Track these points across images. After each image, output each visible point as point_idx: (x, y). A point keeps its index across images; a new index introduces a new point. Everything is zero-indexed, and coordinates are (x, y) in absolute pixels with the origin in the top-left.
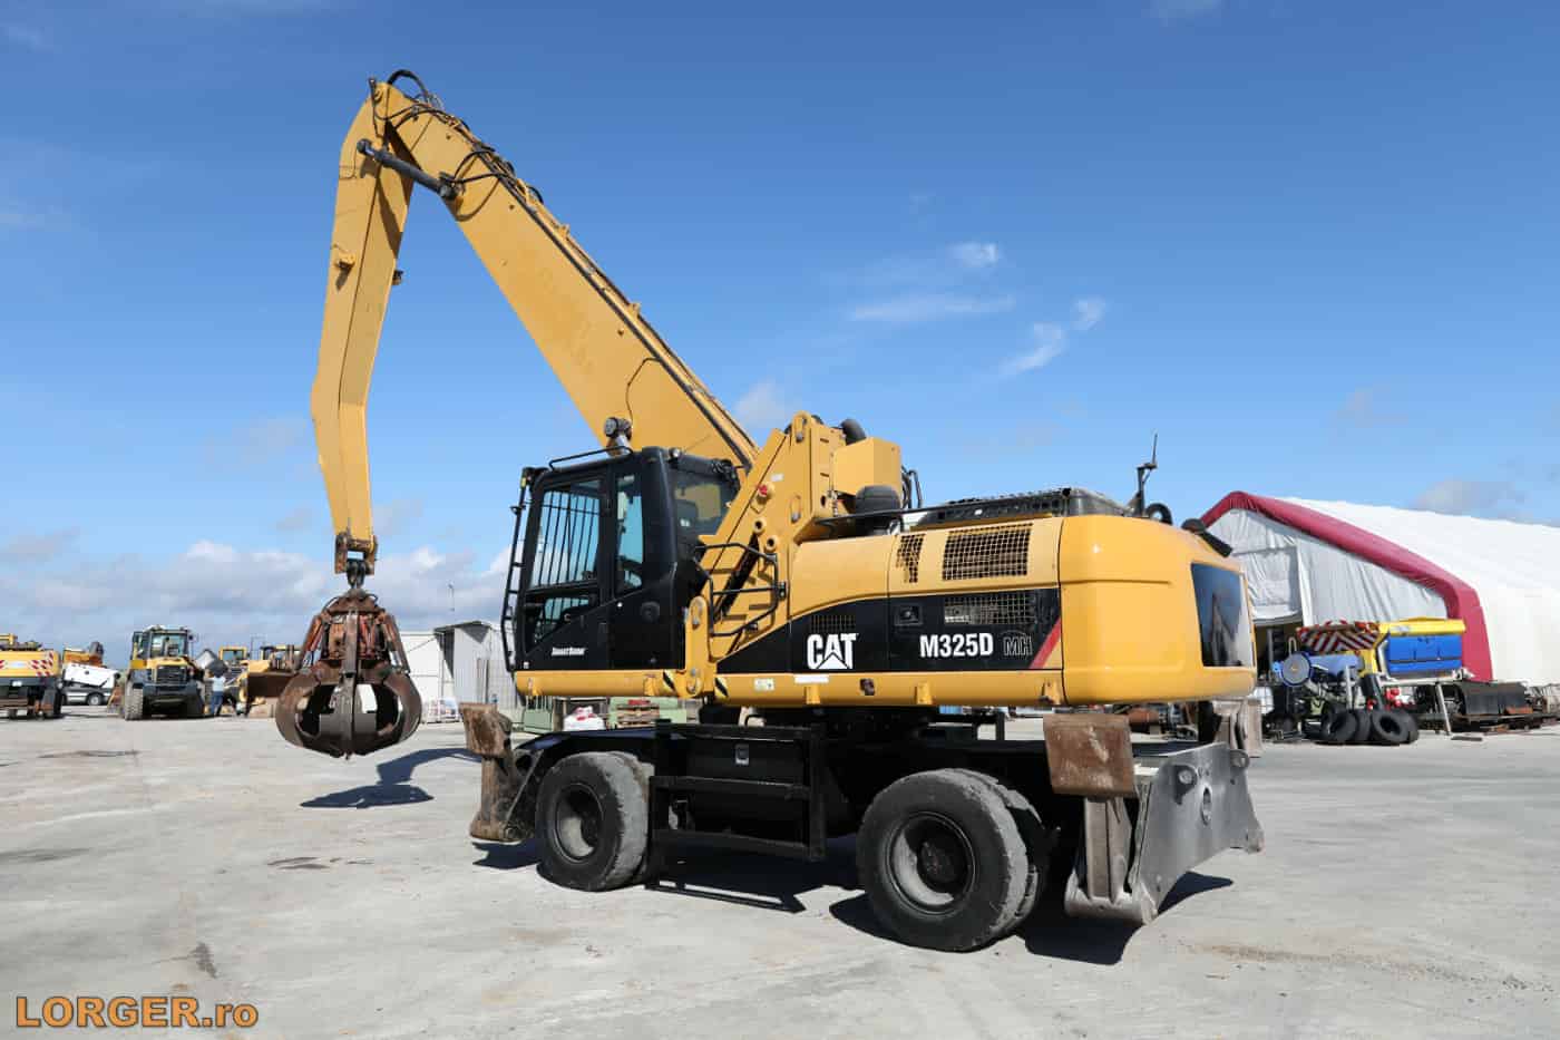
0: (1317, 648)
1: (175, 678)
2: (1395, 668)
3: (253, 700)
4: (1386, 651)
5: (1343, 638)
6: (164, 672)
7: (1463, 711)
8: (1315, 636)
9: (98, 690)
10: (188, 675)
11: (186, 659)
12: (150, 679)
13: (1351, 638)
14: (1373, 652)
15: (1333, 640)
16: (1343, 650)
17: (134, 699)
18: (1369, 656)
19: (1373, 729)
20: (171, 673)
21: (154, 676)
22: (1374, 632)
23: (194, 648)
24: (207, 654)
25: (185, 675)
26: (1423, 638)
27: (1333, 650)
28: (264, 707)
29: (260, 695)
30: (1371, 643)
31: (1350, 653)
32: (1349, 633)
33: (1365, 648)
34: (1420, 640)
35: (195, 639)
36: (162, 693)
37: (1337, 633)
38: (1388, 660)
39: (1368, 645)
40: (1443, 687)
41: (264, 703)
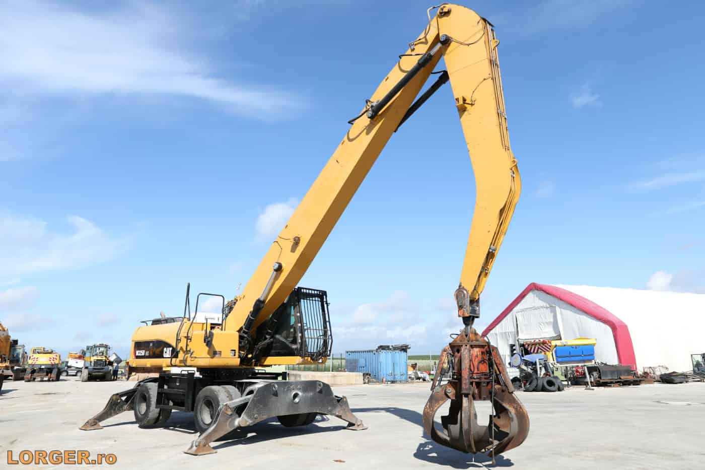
0: (532, 351)
1: (100, 365)
2: (560, 360)
3: (131, 374)
4: (556, 352)
5: (540, 347)
6: (97, 362)
7: (600, 377)
8: (530, 346)
9: (81, 370)
10: (106, 364)
11: (106, 357)
12: (91, 365)
13: (542, 347)
14: (551, 352)
15: (537, 348)
16: (541, 352)
17: (85, 373)
18: (549, 354)
19: (543, 386)
20: (99, 362)
21: (92, 364)
22: (550, 344)
23: (110, 352)
24: (114, 355)
25: (105, 363)
26: (574, 347)
27: (537, 352)
28: (135, 376)
29: (134, 372)
30: (550, 349)
31: (543, 353)
32: (542, 345)
33: (548, 351)
34: (573, 348)
35: (111, 349)
36: (94, 371)
37: (538, 345)
38: (557, 356)
39: (548, 350)
40: (587, 367)
41: (135, 375)
